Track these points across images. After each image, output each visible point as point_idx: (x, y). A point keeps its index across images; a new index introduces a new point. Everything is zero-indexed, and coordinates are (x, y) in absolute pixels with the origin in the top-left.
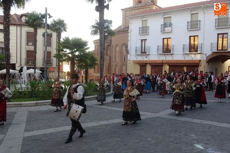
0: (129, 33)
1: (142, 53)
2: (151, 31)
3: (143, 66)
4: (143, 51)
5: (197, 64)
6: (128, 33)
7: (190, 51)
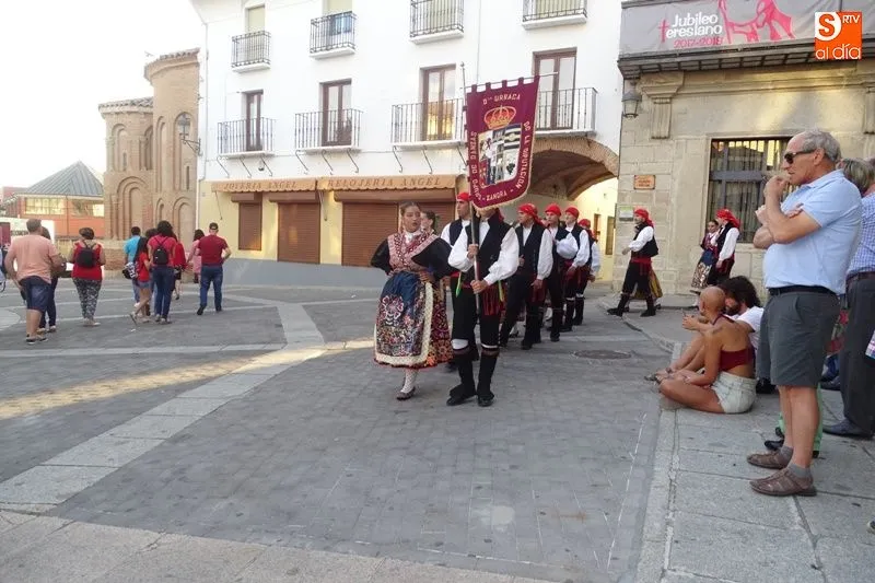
0: (202, 66)
1: (249, 148)
2: (277, 51)
3: (250, 203)
4: (253, 141)
5: (447, 195)
6: (197, 65)
7: (424, 136)
